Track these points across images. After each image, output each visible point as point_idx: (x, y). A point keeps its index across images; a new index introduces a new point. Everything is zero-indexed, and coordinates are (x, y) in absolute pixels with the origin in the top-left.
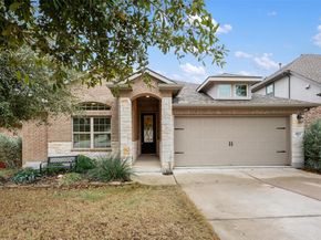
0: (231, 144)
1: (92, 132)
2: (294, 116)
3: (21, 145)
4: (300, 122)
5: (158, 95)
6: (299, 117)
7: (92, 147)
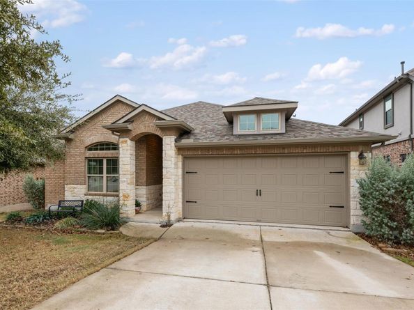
0: (259, 193)
1: (105, 175)
2: (354, 156)
3: (44, 187)
4: (362, 164)
5: (158, 133)
6: (361, 156)
7: (105, 192)
